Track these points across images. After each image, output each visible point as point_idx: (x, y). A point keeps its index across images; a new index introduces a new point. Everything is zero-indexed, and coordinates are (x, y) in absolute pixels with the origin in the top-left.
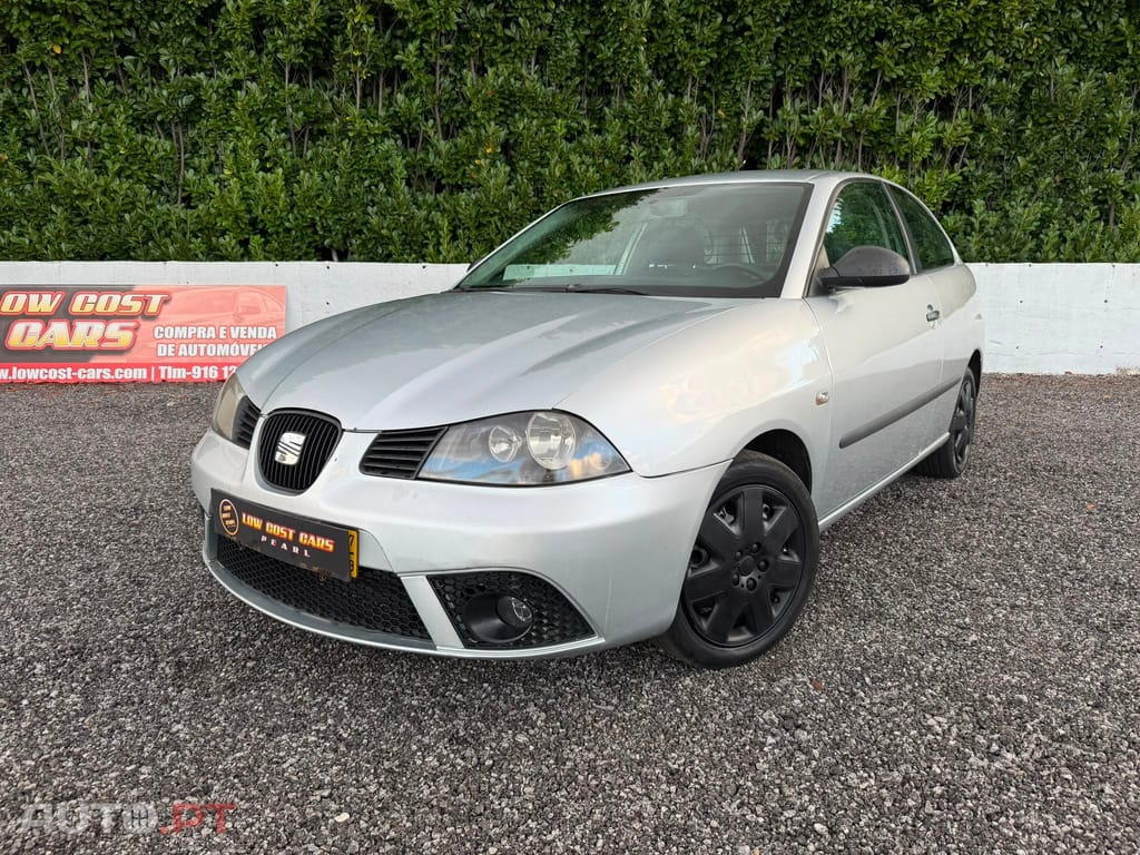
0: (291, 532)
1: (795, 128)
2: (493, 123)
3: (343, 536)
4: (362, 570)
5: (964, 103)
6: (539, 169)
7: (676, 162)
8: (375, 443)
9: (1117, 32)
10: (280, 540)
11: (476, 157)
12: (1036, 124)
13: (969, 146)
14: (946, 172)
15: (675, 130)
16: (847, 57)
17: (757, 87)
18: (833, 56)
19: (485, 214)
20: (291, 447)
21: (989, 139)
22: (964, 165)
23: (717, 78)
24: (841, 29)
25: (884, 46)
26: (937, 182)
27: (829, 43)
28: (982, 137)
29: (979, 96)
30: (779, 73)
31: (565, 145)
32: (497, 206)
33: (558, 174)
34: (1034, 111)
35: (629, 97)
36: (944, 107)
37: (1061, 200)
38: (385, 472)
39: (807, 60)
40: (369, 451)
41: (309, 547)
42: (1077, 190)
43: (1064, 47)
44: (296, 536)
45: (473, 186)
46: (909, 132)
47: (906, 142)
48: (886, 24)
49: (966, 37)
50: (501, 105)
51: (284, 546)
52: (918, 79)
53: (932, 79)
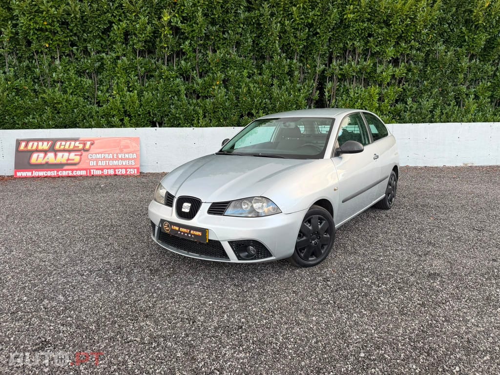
0: (188, 230)
1: (337, 71)
2: (219, 72)
3: (204, 231)
4: (209, 240)
5: (403, 61)
6: (237, 89)
7: (291, 86)
8: (211, 206)
9: (462, 32)
10: (184, 233)
11: (213, 85)
12: (431, 68)
13: (405, 77)
14: (397, 87)
15: (290, 73)
16: (357, 44)
17: (322, 56)
18: (351, 43)
19: (217, 108)
20: (186, 207)
21: (413, 74)
22: (404, 84)
23: (307, 53)
24: (354, 33)
25: (371, 39)
26: (392, 92)
27: (350, 39)
28: (410, 73)
29: (410, 58)
30: (331, 50)
31: (247, 80)
32: (221, 104)
33: (245, 91)
34: (430, 63)
35: (272, 61)
36: (395, 62)
37: (441, 98)
38: (215, 214)
39: (341, 45)
40: (210, 208)
41: (194, 235)
42: (448, 93)
43: (442, 38)
44: (190, 232)
45: (211, 96)
46: (382, 72)
47: (381, 76)
48: (372, 31)
49: (403, 35)
50: (222, 64)
51: (186, 234)
52: (385, 52)
53: (390, 52)
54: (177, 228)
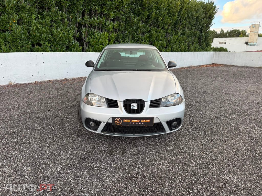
1: (88, 22)
2: (14, 14)
5: (117, 20)
6: (28, 27)
7: (63, 28)
8: (151, 103)
9: (139, 10)
10: (136, 122)
11: (9, 22)
12: (128, 25)
13: (118, 29)
14: (115, 34)
15: (62, 20)
16: (97, 8)
17: (80, 12)
18: (95, 7)
19: (15, 39)
20: (134, 106)
21: (122, 27)
22: (117, 32)
23: (70, 10)
24: (96, 2)
25: (104, 6)
26: (113, 35)
27: (94, 4)
28: (120, 27)
29: (119, 19)
30: (84, 9)
31: (35, 21)
33: (34, 29)
34: (128, 23)
35: (50, 11)
36: (113, 20)
37: (133, 40)
38: (154, 107)
39: (89, 7)
40: (150, 104)
41: (144, 122)
42: (135, 38)
43: (131, 11)
44: (140, 121)
45: (9, 30)
46: (109, 25)
47: (108, 27)
48: (105, 2)
49: (117, 7)
50: (16, 9)
51: (137, 123)
52: (110, 14)
53: (112, 15)
54: (129, 121)
